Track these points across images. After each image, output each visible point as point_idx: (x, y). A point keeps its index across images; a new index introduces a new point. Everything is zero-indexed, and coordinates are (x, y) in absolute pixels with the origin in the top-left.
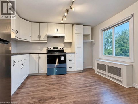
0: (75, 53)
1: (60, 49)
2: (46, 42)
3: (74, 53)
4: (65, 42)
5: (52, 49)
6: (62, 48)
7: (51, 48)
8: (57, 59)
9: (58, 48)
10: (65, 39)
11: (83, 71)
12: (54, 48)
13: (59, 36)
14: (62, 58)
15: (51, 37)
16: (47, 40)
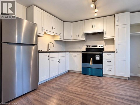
0: (116, 52)
1: (99, 47)
2: (84, 40)
3: (114, 52)
4: (104, 38)
5: (91, 47)
6: (102, 46)
7: (89, 47)
8: (92, 59)
9: (97, 46)
10: (104, 35)
11: (129, 78)
12: (92, 46)
13: (98, 32)
14: (98, 58)
15: (90, 35)
16: (84, 38)
